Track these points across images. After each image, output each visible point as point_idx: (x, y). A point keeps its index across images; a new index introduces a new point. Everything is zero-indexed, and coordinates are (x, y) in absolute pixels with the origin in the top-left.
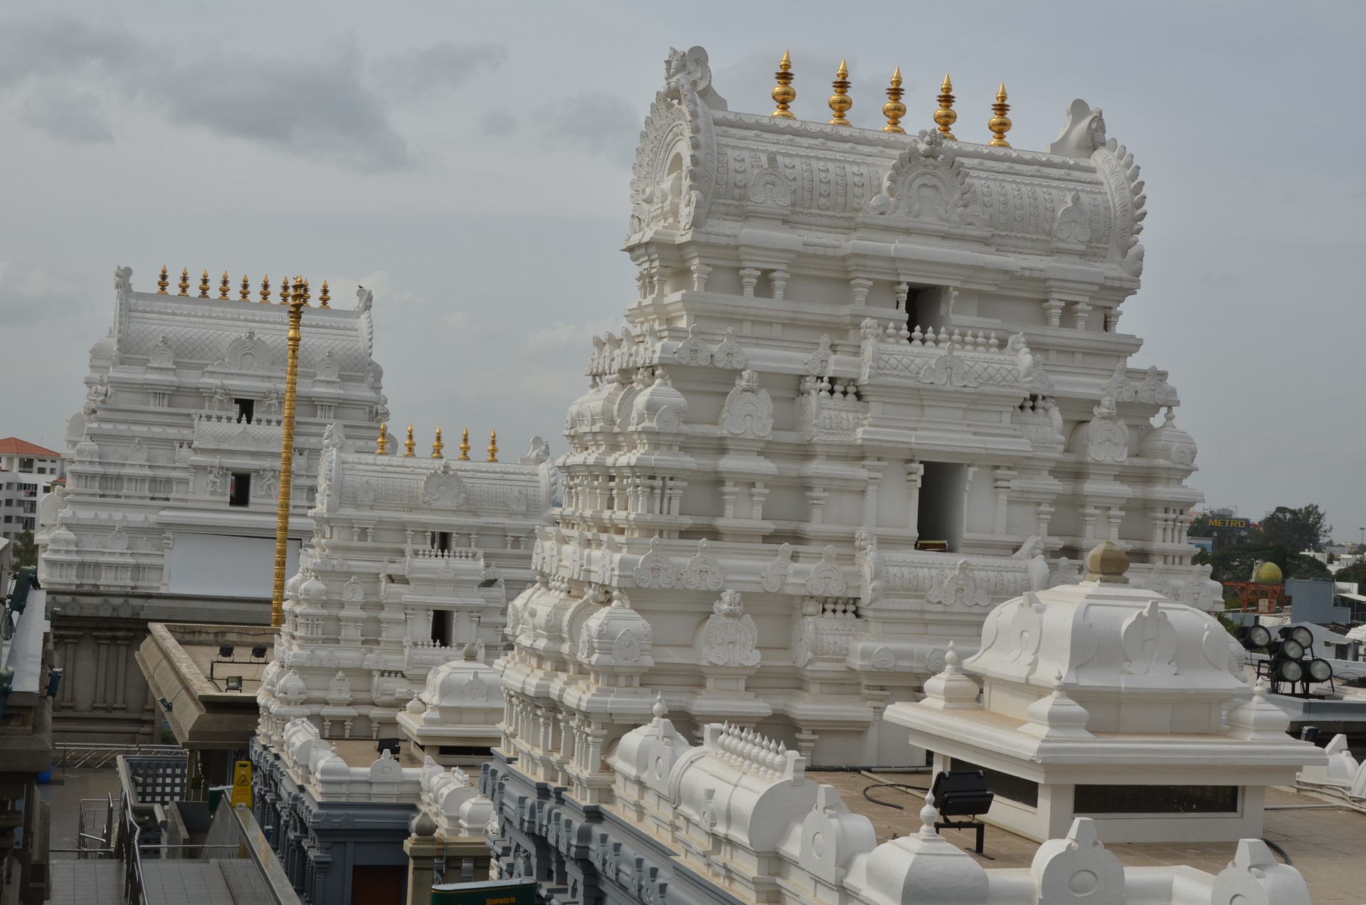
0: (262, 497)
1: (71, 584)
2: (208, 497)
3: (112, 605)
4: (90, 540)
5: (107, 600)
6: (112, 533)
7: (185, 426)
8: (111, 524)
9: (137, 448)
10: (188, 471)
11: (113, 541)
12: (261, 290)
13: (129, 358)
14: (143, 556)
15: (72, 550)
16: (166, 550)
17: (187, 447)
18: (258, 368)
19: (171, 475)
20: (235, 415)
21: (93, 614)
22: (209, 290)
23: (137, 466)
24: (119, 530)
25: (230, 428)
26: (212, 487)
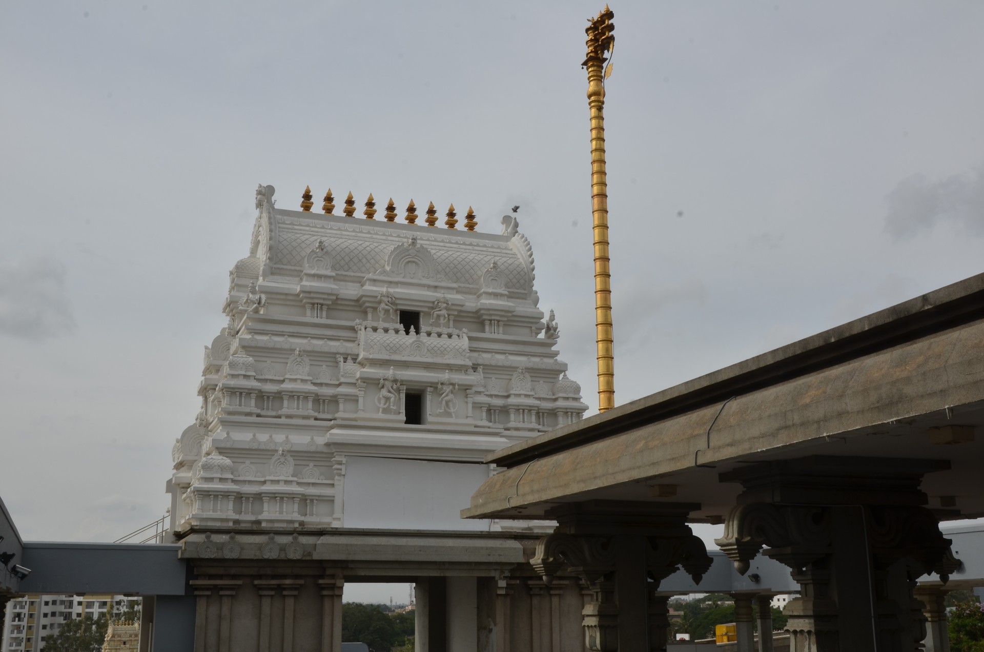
0: (439, 415)
1: (227, 520)
2: (381, 415)
3: (279, 544)
4: (248, 468)
5: (272, 539)
6: (274, 458)
7: (349, 339)
8: (273, 448)
9: (297, 362)
10: (356, 386)
11: (276, 466)
12: (407, 213)
13: (282, 269)
14: (311, 485)
15: (227, 479)
16: (337, 477)
17: (352, 361)
18: (423, 277)
19: (336, 393)
20: (401, 327)
21: (256, 556)
22: (354, 211)
23: (299, 381)
24: (283, 454)
25: (400, 338)
26: (385, 404)
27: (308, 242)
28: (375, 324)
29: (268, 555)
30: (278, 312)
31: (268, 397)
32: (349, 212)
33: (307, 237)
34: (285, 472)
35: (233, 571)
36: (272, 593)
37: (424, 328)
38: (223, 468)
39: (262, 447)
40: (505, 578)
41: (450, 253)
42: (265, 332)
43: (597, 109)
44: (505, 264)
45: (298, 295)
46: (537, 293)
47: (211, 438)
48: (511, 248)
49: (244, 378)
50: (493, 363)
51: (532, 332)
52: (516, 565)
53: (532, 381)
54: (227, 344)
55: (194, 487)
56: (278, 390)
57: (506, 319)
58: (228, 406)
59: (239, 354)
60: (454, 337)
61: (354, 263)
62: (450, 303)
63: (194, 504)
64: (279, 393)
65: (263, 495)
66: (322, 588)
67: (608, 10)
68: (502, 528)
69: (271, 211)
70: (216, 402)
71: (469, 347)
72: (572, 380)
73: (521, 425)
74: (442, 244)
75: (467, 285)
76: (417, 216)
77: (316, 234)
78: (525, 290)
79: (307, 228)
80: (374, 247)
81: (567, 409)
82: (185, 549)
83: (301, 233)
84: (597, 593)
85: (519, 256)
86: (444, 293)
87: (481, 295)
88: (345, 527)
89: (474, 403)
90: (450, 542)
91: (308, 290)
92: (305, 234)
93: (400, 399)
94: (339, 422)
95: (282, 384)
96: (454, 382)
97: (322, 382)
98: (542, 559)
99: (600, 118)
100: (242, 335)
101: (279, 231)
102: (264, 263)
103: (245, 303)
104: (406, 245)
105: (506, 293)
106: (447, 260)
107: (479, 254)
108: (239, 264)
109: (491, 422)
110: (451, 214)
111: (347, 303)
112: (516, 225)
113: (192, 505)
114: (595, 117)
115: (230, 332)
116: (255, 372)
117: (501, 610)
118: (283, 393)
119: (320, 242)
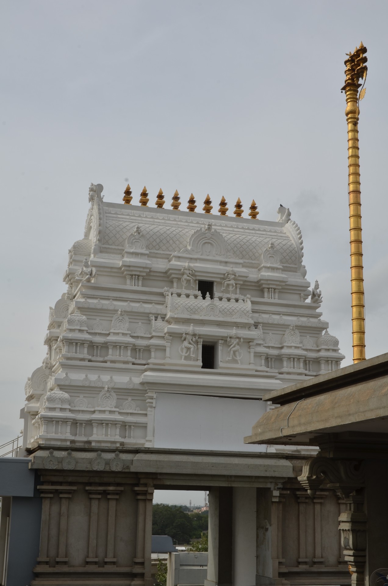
0: (228, 362)
1: (65, 440)
2: (183, 362)
3: (105, 459)
4: (81, 400)
5: (100, 455)
6: (102, 393)
7: (159, 302)
8: (100, 386)
9: (120, 319)
10: (164, 339)
11: (103, 400)
12: (204, 205)
13: (108, 248)
14: (129, 415)
15: (66, 409)
16: (149, 409)
17: (161, 319)
18: (217, 254)
19: (149, 344)
20: (199, 293)
21: (87, 468)
22: (163, 204)
23: (121, 335)
24: (108, 390)
25: (198, 302)
26: (186, 353)
27: (128, 228)
28: (179, 291)
29: (96, 468)
30: (105, 281)
31: (97, 347)
32: (160, 205)
33: (127, 223)
34: (110, 404)
35: (70, 479)
36: (100, 496)
37: (217, 294)
38: (62, 401)
39: (93, 385)
40: (279, 489)
41: (238, 236)
42: (95, 297)
43: (353, 124)
44: (280, 245)
45: (120, 268)
46: (305, 267)
47: (54, 378)
48: (285, 232)
49: (79, 332)
50: (270, 322)
51: (301, 298)
52: (287, 479)
53: (300, 336)
54: (66, 305)
55: (41, 415)
56: (104, 341)
57: (281, 288)
58: (67, 353)
59: (76, 314)
60: (240, 301)
61: (164, 244)
62: (237, 275)
63: (41, 428)
64: (106, 343)
65: (93, 422)
66: (137, 493)
67: (362, 46)
68: (276, 450)
69: (100, 204)
70: (58, 350)
71: (252, 309)
72: (332, 335)
73: (292, 370)
74: (231, 229)
75: (251, 261)
76: (212, 208)
77: (135, 221)
78: (296, 265)
79: (128, 217)
80: (179, 231)
81: (328, 358)
82: (34, 462)
83: (123, 221)
84: (350, 504)
85: (291, 238)
86: (232, 267)
87: (261, 268)
88: (155, 447)
89: (255, 353)
90: (236, 460)
91: (128, 264)
92: (126, 222)
93: (198, 349)
94: (151, 366)
95: (108, 336)
96: (240, 336)
97: (138, 335)
98: (308, 477)
99: (355, 131)
100: (77, 299)
101: (106, 219)
102: (95, 244)
103: (80, 275)
104: (203, 230)
105: (281, 267)
106: (235, 242)
107: (260, 237)
108: (76, 244)
109: (268, 368)
110: (239, 206)
111: (158, 274)
112: (289, 214)
113: (39, 428)
114: (352, 131)
115: (69, 297)
116: (87, 327)
117: (275, 514)
118: (109, 344)
119: (138, 228)
